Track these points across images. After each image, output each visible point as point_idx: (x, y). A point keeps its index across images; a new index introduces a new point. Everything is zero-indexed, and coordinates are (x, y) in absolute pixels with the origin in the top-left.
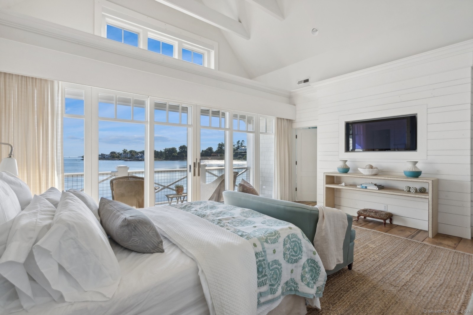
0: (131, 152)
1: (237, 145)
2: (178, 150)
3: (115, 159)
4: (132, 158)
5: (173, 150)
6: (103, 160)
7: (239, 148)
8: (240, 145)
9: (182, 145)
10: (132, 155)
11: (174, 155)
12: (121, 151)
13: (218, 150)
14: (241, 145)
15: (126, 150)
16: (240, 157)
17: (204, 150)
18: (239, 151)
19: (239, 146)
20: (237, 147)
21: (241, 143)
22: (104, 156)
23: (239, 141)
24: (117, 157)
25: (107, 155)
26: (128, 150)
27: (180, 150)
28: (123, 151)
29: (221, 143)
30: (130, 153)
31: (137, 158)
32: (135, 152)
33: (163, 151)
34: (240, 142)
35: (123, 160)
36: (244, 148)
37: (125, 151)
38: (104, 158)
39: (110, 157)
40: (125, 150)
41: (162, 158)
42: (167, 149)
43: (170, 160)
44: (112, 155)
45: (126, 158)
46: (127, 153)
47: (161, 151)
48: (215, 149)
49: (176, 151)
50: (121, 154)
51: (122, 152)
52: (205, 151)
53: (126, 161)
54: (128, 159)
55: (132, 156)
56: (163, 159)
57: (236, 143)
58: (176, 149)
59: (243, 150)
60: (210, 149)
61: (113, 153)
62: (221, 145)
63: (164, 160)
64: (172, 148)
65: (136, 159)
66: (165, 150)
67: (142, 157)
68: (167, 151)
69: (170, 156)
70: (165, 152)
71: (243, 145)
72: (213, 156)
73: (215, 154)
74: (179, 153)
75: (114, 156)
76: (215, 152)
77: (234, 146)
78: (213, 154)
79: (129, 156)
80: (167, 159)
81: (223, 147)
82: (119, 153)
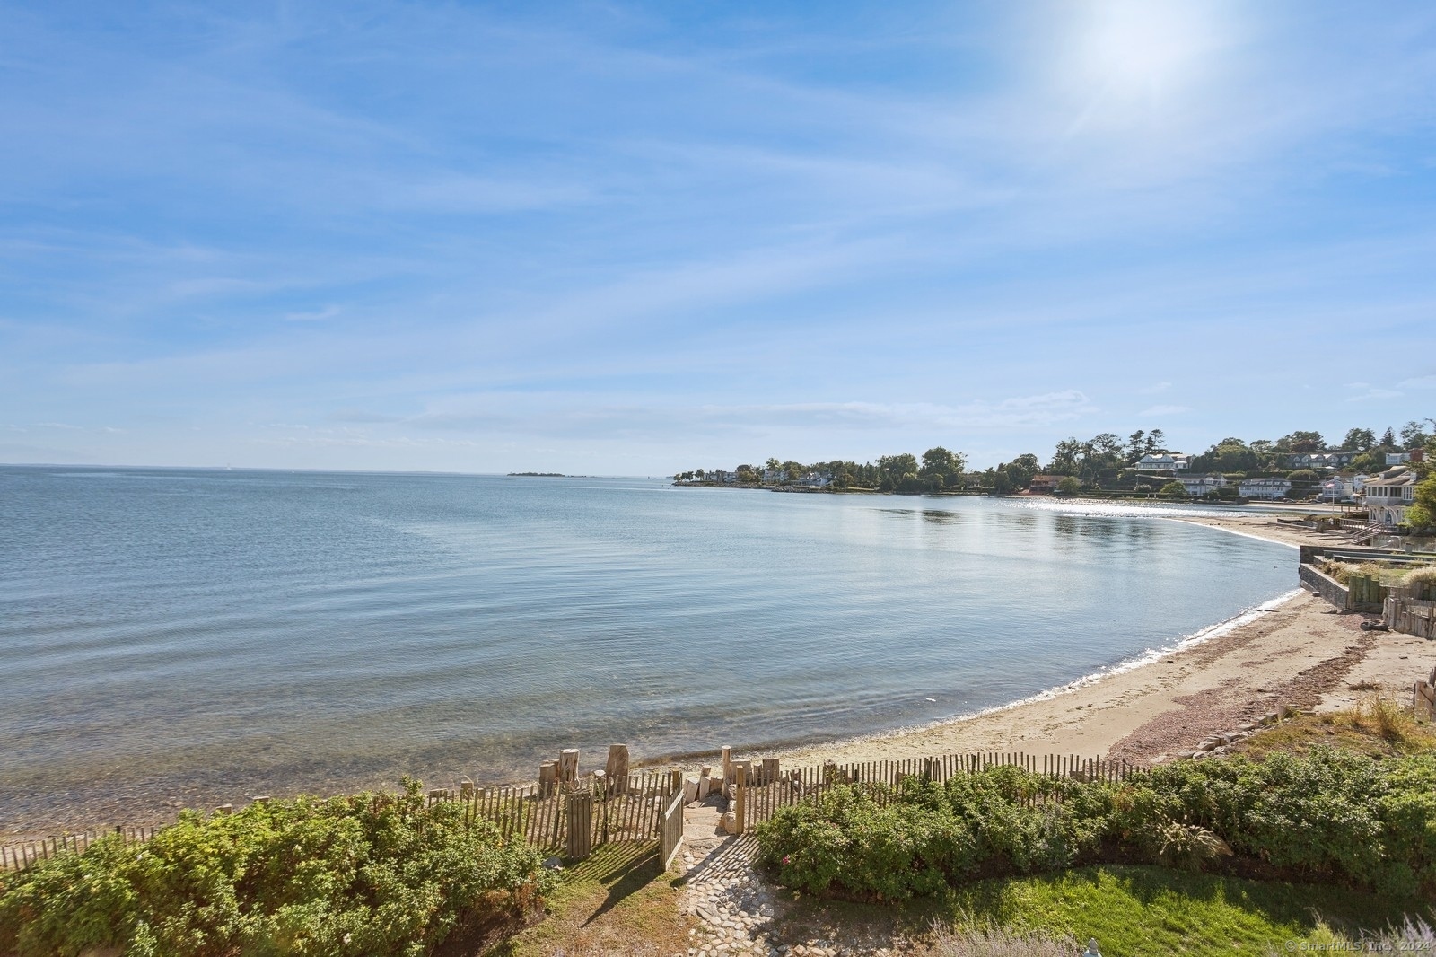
0: (788, 466)
1: (1133, 447)
2: (920, 463)
3: (749, 484)
4: (789, 484)
5: (905, 462)
6: (720, 486)
7: (1138, 458)
8: (1143, 446)
9: (933, 447)
10: (791, 476)
11: (906, 478)
12: (764, 465)
13: (1058, 464)
14: (1148, 448)
15: (776, 462)
16: (1146, 490)
17: (1006, 463)
18: (1140, 467)
19: (1137, 451)
20: (1130, 455)
21: (1150, 439)
22: (723, 476)
23: (1141, 432)
24: (752, 481)
25: (729, 475)
26: (782, 462)
27: (927, 464)
28: (768, 463)
29: (1068, 441)
30: (785, 470)
31: (805, 483)
32: (799, 467)
33: (876, 465)
34: (1144, 437)
35: (767, 488)
36: (1160, 456)
37: (772, 465)
38: (723, 481)
39: (737, 478)
40: (772, 460)
41: (873, 487)
42: (887, 459)
43: (897, 494)
44: (741, 476)
45: (775, 482)
46: (779, 470)
47: (871, 466)
48: (1045, 459)
49: (915, 465)
50: (763, 471)
51: (766, 466)
52: (1011, 468)
53: (776, 491)
54: (781, 488)
55: (789, 479)
56: (877, 489)
57: (1127, 440)
58: (914, 459)
59: (1158, 463)
60: (1028, 461)
61: (743, 468)
62: (1069, 447)
63: (878, 491)
64: (902, 457)
65: (802, 486)
66: (881, 462)
67: (815, 480)
68: (886, 466)
69: (895, 480)
70: (882, 467)
71: (1157, 448)
72: (1039, 483)
73: (1045, 478)
74: (922, 473)
75: (745, 478)
76: (1045, 472)
77: (1118, 449)
78: (1037, 478)
79: (782, 477)
80: (886, 488)
81: (1076, 454)
82: (758, 469)
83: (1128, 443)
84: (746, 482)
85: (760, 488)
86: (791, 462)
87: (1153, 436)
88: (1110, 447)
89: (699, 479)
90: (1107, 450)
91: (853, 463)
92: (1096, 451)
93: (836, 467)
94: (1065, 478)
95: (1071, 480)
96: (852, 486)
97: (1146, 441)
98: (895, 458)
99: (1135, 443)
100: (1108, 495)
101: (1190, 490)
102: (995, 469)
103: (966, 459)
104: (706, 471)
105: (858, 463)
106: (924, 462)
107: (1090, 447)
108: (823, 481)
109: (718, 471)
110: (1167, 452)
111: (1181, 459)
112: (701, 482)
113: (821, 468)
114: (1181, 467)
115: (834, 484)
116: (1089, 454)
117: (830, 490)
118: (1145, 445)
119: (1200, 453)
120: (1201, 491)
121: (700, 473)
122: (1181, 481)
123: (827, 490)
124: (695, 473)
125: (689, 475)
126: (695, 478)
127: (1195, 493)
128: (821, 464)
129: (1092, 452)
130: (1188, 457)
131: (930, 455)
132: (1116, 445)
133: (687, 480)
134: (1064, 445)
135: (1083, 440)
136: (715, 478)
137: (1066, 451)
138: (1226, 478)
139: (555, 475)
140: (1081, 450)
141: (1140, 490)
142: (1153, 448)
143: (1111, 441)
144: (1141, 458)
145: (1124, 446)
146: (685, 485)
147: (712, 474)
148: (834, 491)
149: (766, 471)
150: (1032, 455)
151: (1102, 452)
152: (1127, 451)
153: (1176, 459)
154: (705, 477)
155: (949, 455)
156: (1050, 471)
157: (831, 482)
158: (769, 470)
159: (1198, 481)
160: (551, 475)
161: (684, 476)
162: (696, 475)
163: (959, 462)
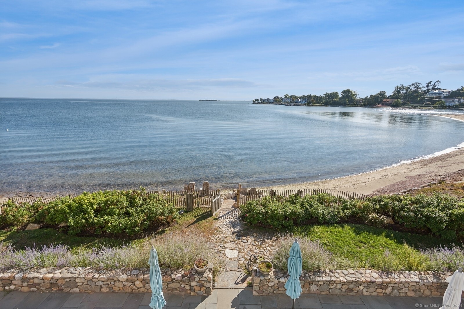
0: (292, 96)
1: (426, 88)
2: (340, 95)
4: (292, 103)
5: (335, 95)
6: (268, 104)
7: (428, 92)
8: (431, 87)
9: (346, 89)
10: (293, 100)
11: (334, 100)
13: (394, 95)
14: (433, 88)
15: (288, 95)
16: (429, 104)
17: (373, 94)
18: (428, 95)
19: (428, 89)
20: (425, 91)
21: (434, 84)
22: (269, 100)
23: (431, 82)
24: (279, 102)
25: (271, 100)
26: (290, 95)
27: (343, 95)
28: (285, 96)
29: (399, 86)
30: (291, 98)
31: (297, 103)
32: (296, 97)
34: (432, 84)
35: (284, 104)
36: (437, 91)
37: (286, 96)
38: (269, 102)
39: (274, 101)
41: (322, 104)
42: (328, 94)
43: (330, 106)
44: (275, 100)
45: (287, 102)
46: (289, 98)
47: (321, 96)
49: (338, 96)
50: (283, 98)
51: (284, 97)
52: (375, 97)
53: (287, 105)
54: (289, 104)
56: (323, 104)
58: (338, 93)
59: (436, 94)
62: (400, 88)
63: (323, 105)
64: (333, 93)
66: (326, 95)
67: (301, 101)
68: (327, 96)
69: (330, 101)
70: (325, 97)
71: (437, 88)
72: (385, 102)
73: (388, 100)
74: (340, 99)
75: (277, 101)
76: (388, 98)
77: (420, 88)
78: (385, 100)
79: (289, 101)
80: (326, 104)
81: (402, 91)
82: (281, 98)
83: (425, 86)
84: (277, 102)
85: (281, 104)
86: (293, 95)
87: (436, 83)
88: (417, 88)
89: (261, 101)
90: (415, 89)
91: (315, 95)
92: (411, 89)
93: (309, 97)
94: (396, 100)
95: (398, 101)
96: (314, 103)
97: (433, 85)
98: (331, 93)
99: (428, 86)
100: (412, 106)
101: (448, 104)
102: (369, 97)
103: (358, 93)
104: (263, 99)
105: (317, 95)
107: (408, 88)
108: (304, 102)
110: (441, 89)
111: (446, 92)
112: (261, 102)
113: (303, 97)
114: (446, 95)
115: (308, 103)
116: (408, 91)
117: (306, 105)
118: (432, 86)
119: (455, 89)
120: (452, 104)
121: (261, 99)
122: (444, 100)
123: (305, 105)
124: (260, 99)
125: (258, 100)
126: (259, 101)
127: (449, 105)
128: (304, 96)
129: (409, 90)
130: (449, 91)
131: (344, 92)
132: (420, 87)
133: (257, 102)
134: (398, 87)
135: (406, 85)
136: (266, 101)
137: (398, 89)
139: (214, 100)
140: (404, 89)
141: (426, 104)
142: (435, 88)
143: (418, 85)
144: (429, 92)
145: (423, 87)
146: (256, 103)
147: (265, 100)
148: (308, 105)
149: (284, 98)
150: (384, 91)
151: (413, 90)
152: (423, 89)
153: (444, 92)
154: (263, 100)
155: (351, 92)
156: (392, 97)
157: (307, 102)
158: (285, 98)
159: (451, 100)
160: (213, 100)
161: (256, 100)
162: (260, 100)
163: (355, 94)
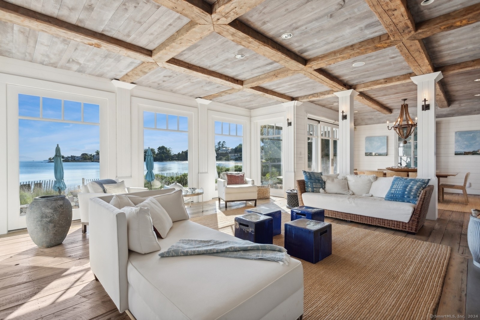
2: (156, 151)
3: (87, 161)
7: (220, 149)
8: (221, 146)
9: (161, 146)
14: (222, 146)
16: (222, 158)
18: (221, 151)
19: (220, 147)
20: (218, 148)
22: (74, 158)
23: (220, 142)
24: (89, 159)
25: (77, 157)
27: (159, 152)
28: (96, 152)
34: (221, 143)
35: (96, 162)
36: (225, 148)
38: (74, 160)
39: (81, 158)
44: (83, 157)
50: (94, 156)
58: (154, 150)
59: (224, 150)
71: (224, 146)
74: (157, 155)
82: (91, 155)
83: (217, 145)
84: (86, 160)
85: (92, 161)
87: (223, 143)
102: (181, 153)
103: (172, 150)
106: (158, 151)
109: (71, 156)
110: (227, 147)
111: (230, 149)
114: (230, 151)
119: (234, 148)
122: (230, 155)
127: (233, 158)
131: (160, 149)
138: (240, 154)
141: (220, 158)
153: (228, 149)
154: (65, 158)
155: (166, 148)
159: (233, 155)
163: (170, 151)
